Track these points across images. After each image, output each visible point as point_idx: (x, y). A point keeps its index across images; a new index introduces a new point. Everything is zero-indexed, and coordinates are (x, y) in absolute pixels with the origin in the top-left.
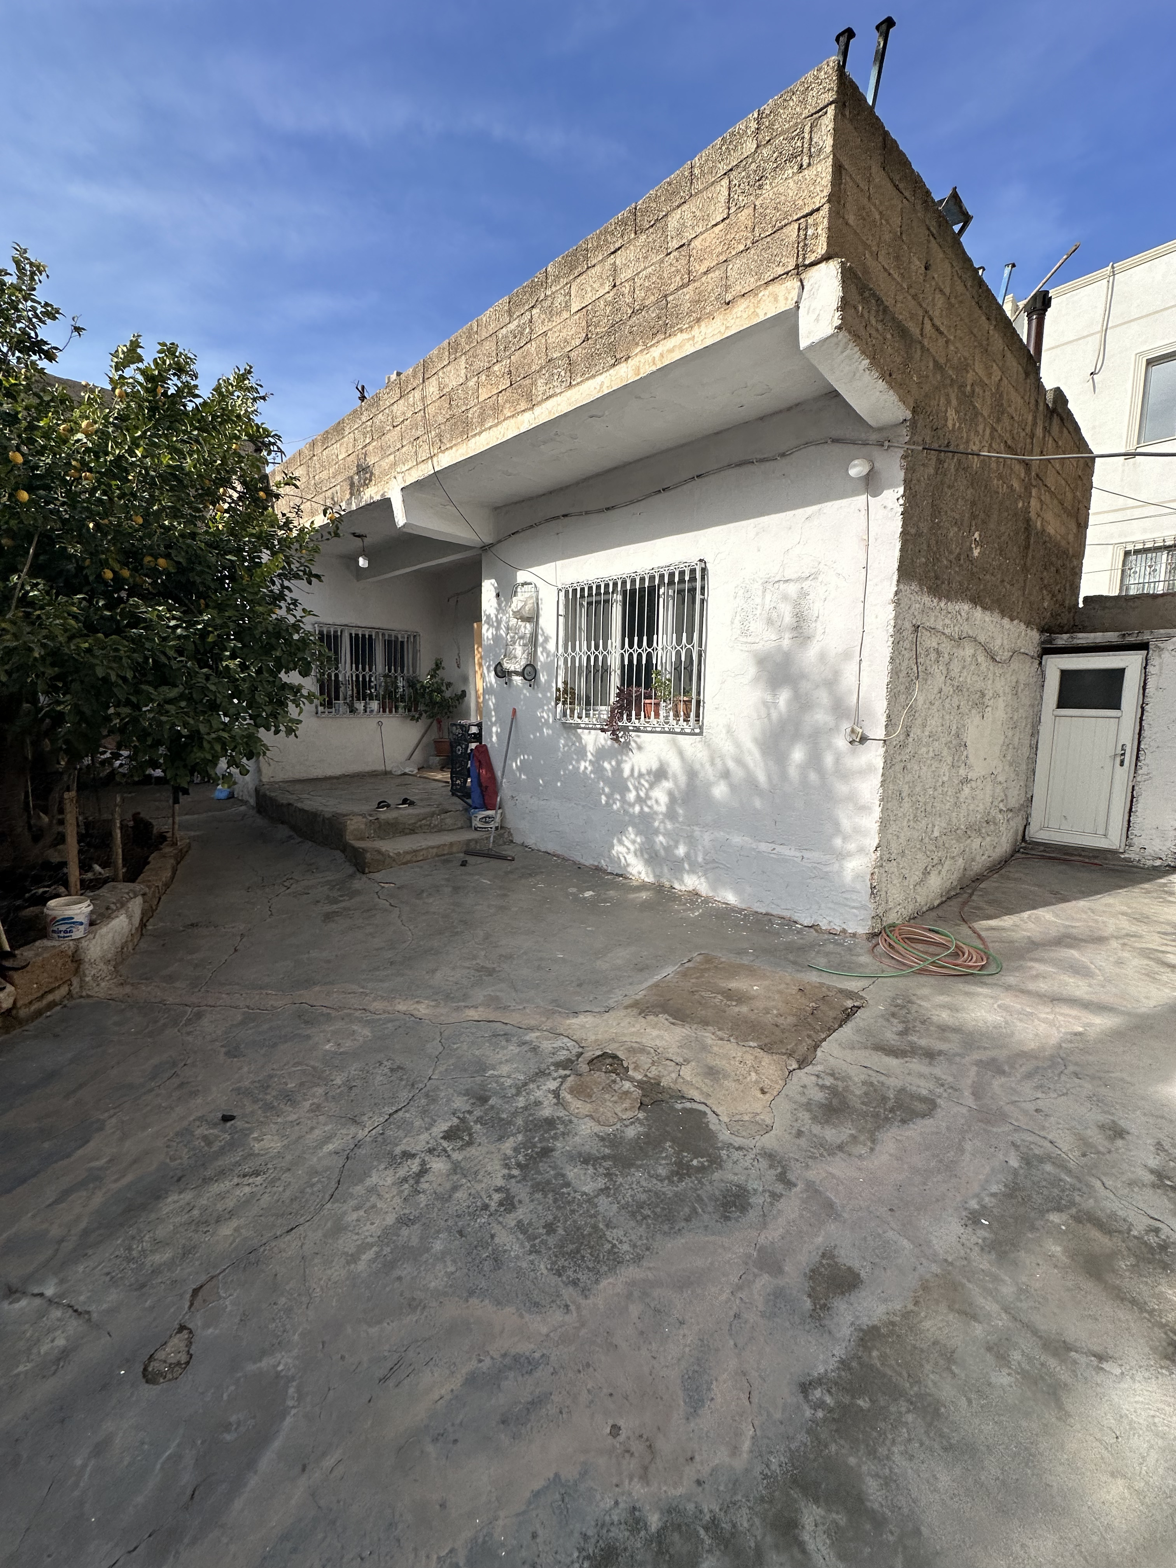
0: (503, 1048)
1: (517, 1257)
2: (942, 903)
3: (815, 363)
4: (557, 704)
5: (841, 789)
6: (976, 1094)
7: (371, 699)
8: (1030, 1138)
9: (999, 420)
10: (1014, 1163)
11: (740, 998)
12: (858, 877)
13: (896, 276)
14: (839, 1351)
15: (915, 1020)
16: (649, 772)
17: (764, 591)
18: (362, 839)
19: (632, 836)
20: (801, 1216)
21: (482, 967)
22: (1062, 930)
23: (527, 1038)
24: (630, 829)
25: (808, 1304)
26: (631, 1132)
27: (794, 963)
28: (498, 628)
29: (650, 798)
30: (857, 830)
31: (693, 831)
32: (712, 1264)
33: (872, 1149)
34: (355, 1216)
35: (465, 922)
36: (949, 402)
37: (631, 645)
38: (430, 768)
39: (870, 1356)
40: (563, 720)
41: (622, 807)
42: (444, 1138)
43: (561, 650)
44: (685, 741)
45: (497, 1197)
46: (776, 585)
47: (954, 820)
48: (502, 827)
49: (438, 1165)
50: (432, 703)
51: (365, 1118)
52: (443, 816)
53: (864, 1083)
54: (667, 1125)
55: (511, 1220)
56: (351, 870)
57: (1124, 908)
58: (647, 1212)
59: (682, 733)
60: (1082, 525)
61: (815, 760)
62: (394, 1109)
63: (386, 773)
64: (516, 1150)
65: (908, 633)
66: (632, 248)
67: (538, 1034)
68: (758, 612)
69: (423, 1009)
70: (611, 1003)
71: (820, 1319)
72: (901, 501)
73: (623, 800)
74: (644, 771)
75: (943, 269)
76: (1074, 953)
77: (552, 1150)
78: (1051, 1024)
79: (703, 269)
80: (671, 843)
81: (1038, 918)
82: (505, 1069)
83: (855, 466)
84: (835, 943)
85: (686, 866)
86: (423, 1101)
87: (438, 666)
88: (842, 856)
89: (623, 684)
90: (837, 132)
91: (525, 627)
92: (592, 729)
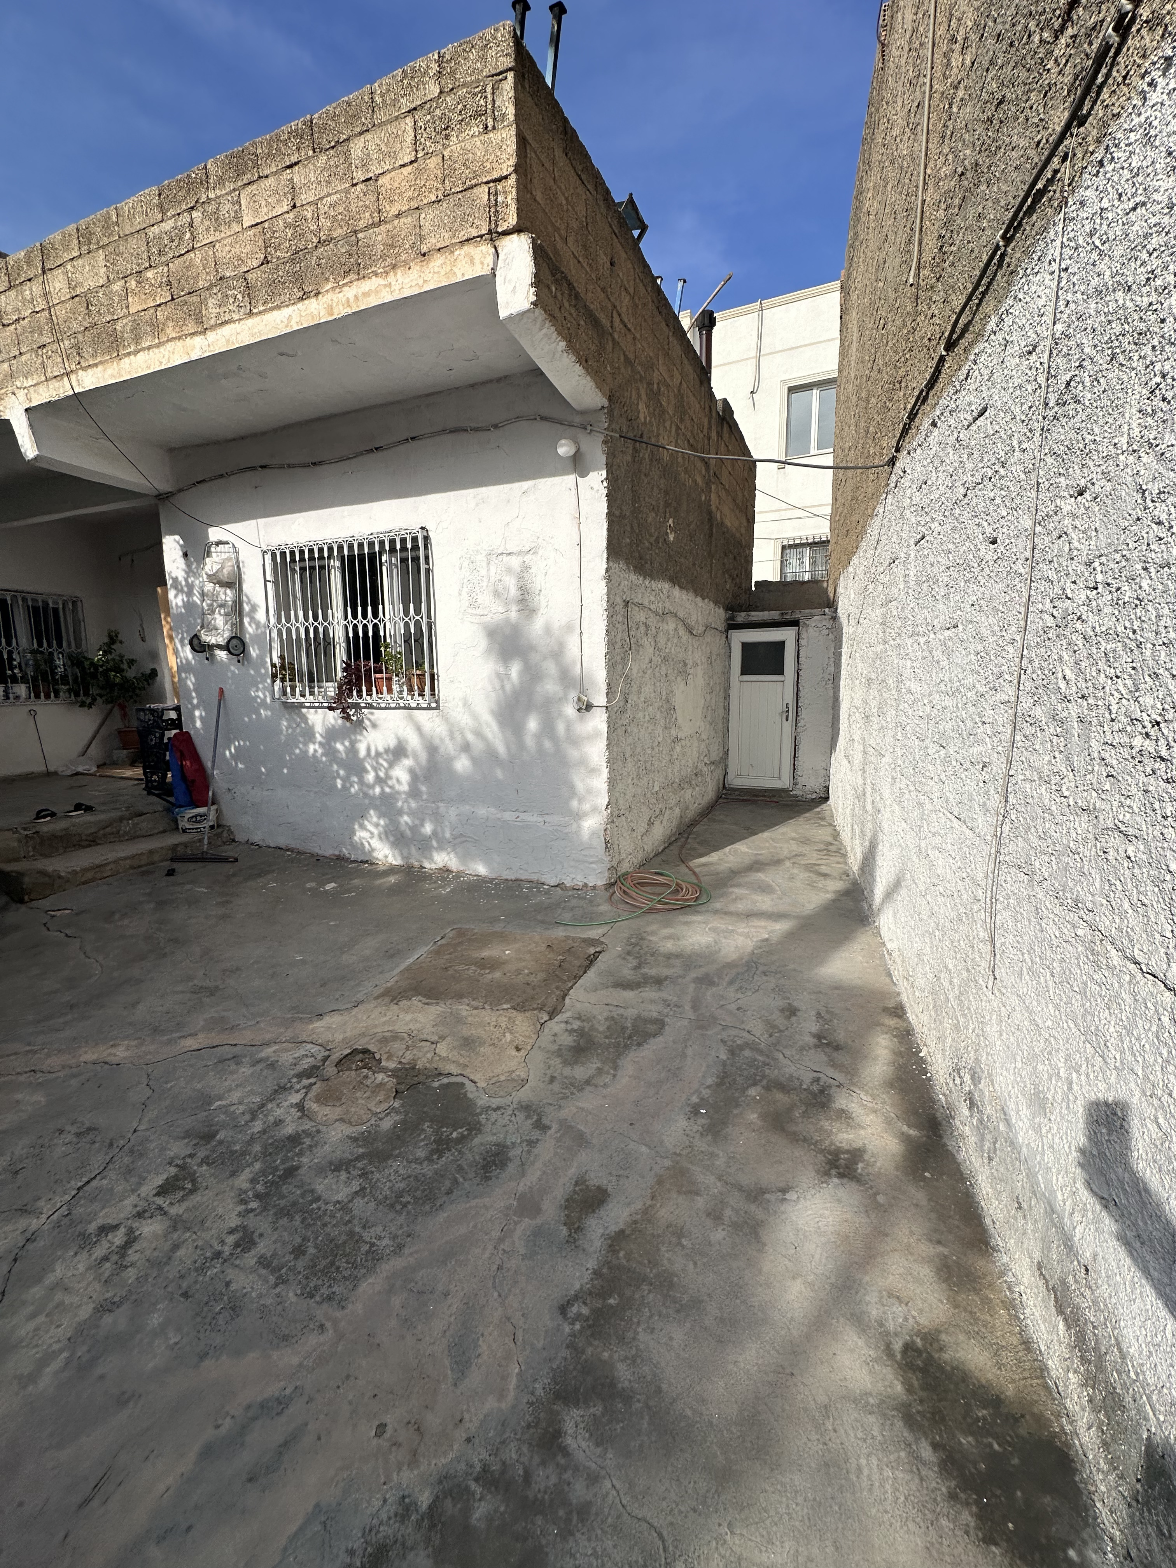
0: (232, 1073)
1: (260, 1296)
2: (665, 848)
3: (516, 336)
4: (274, 682)
5: (573, 754)
6: (695, 1007)
7: (14, 680)
8: (733, 1032)
9: (682, 420)
10: (723, 1057)
11: (493, 964)
12: (593, 834)
13: (585, 265)
14: (592, 1264)
15: (646, 954)
16: (387, 751)
17: (488, 564)
18: (17, 860)
19: (375, 819)
20: (556, 1154)
21: (201, 987)
22: (753, 858)
23: (263, 1055)
24: (372, 812)
25: (564, 1231)
26: (386, 1124)
27: (543, 922)
28: (190, 594)
29: (391, 778)
30: (589, 791)
31: (438, 808)
32: (475, 1227)
33: (614, 1076)
34: (31, 1325)
35: (175, 941)
36: (639, 396)
37: (355, 616)
38: (115, 764)
39: (618, 1258)
40: (283, 699)
41: (360, 789)
42: (158, 1194)
43: (273, 620)
44: (421, 716)
45: (231, 1239)
46: (500, 557)
47: (670, 775)
48: (219, 826)
49: (150, 1228)
50: (109, 686)
51: (41, 1203)
52: (136, 820)
53: (606, 1019)
54: (425, 1106)
55: (250, 1259)
57: (794, 835)
58: (406, 1199)
59: (419, 708)
60: (751, 521)
61: (548, 728)
62: (85, 1180)
63: (48, 774)
64: (254, 1181)
65: (620, 608)
66: (311, 167)
67: (275, 1047)
68: (485, 584)
69: (121, 1053)
70: (360, 996)
71: (575, 1240)
72: (605, 484)
73: (361, 782)
74: (381, 749)
75: (626, 269)
76: (761, 876)
77: (297, 1168)
78: (747, 936)
79: (394, 211)
80: (417, 822)
81: (736, 851)
82: (236, 1096)
83: (563, 445)
84: (579, 897)
85: (435, 844)
86: (127, 1160)
87: (113, 639)
88: (578, 816)
89: (349, 658)
90: (518, 102)
91: (225, 594)
92: (319, 707)
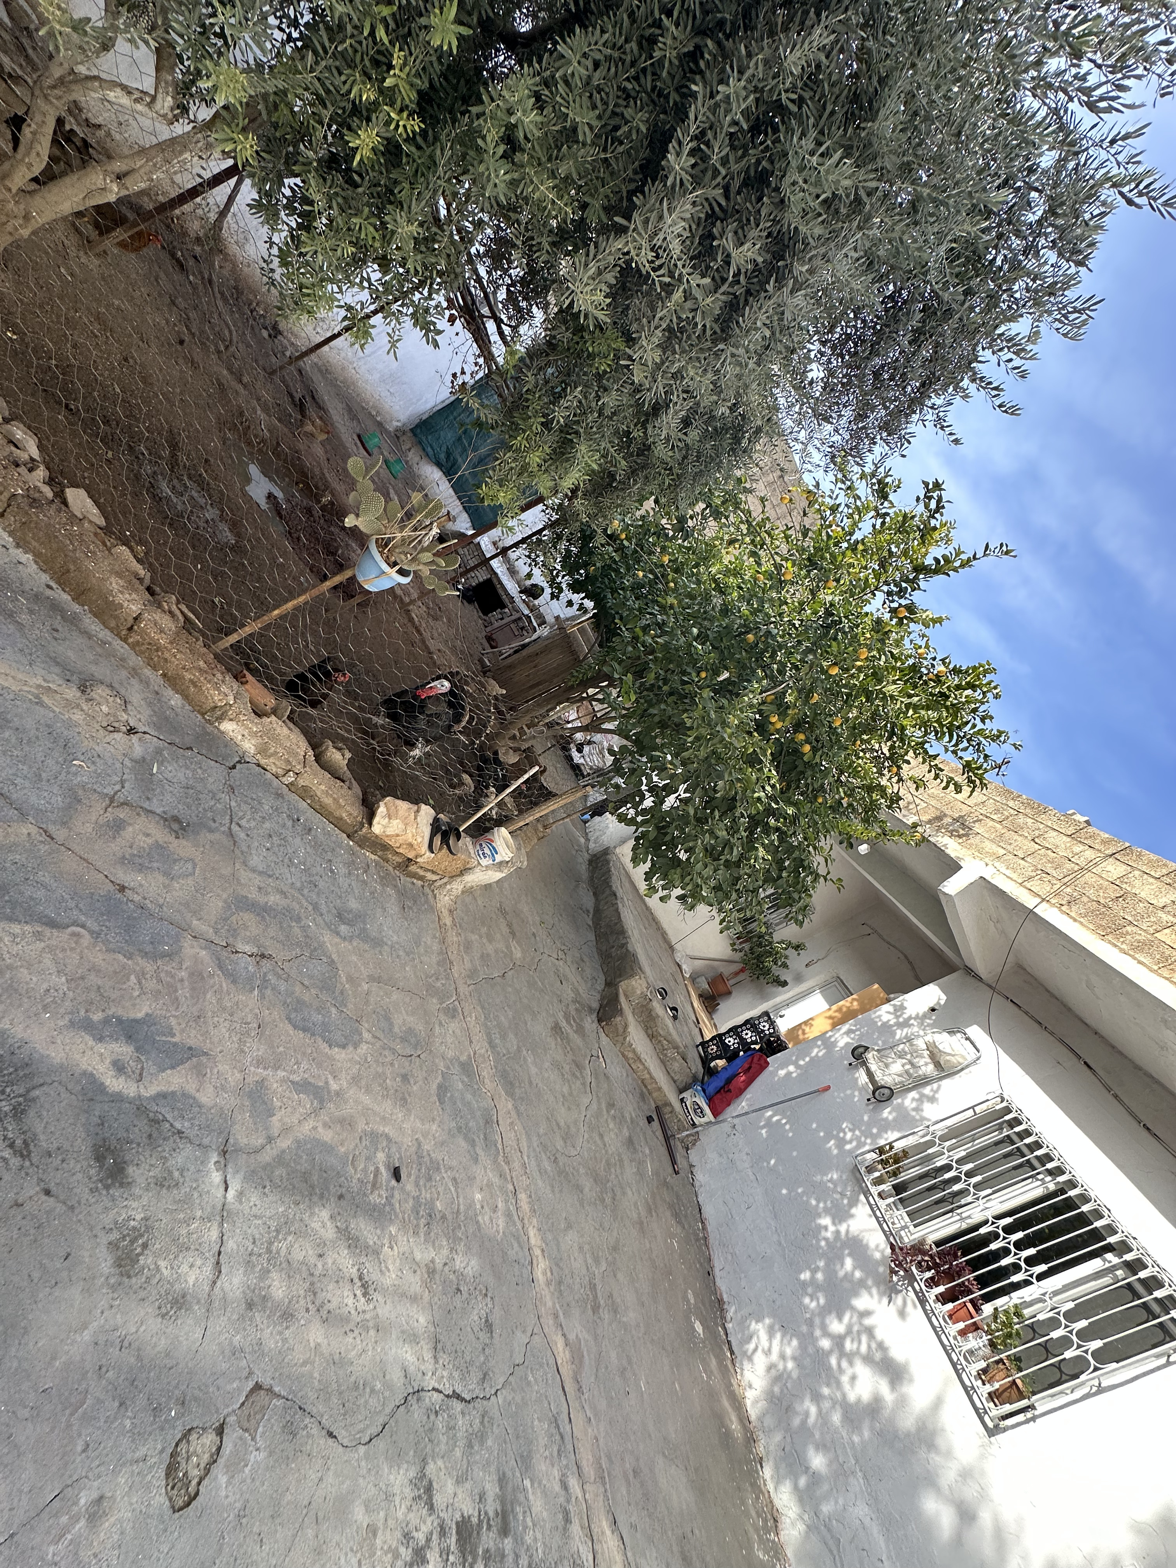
0: (552, 1460)
4: (874, 1151)
18: (626, 996)
19: (789, 1351)
21: (595, 1287)
23: (571, 1483)
24: (795, 1342)
28: (899, 1025)
29: (851, 1364)
31: (854, 1475)
35: (614, 1197)
38: (695, 987)
40: (863, 1170)
41: (813, 1313)
42: (458, 1527)
43: (938, 1129)
44: (960, 1400)
48: (697, 1130)
51: (442, 1359)
52: (679, 1058)
56: (596, 1005)
62: (460, 1389)
63: (671, 948)
67: (579, 1493)
69: (541, 1269)
73: (824, 1312)
74: (879, 1336)
80: (817, 1435)
82: (537, 1504)
85: (803, 1481)
86: (477, 1423)
87: (798, 947)
91: (926, 1064)
92: (877, 1218)
